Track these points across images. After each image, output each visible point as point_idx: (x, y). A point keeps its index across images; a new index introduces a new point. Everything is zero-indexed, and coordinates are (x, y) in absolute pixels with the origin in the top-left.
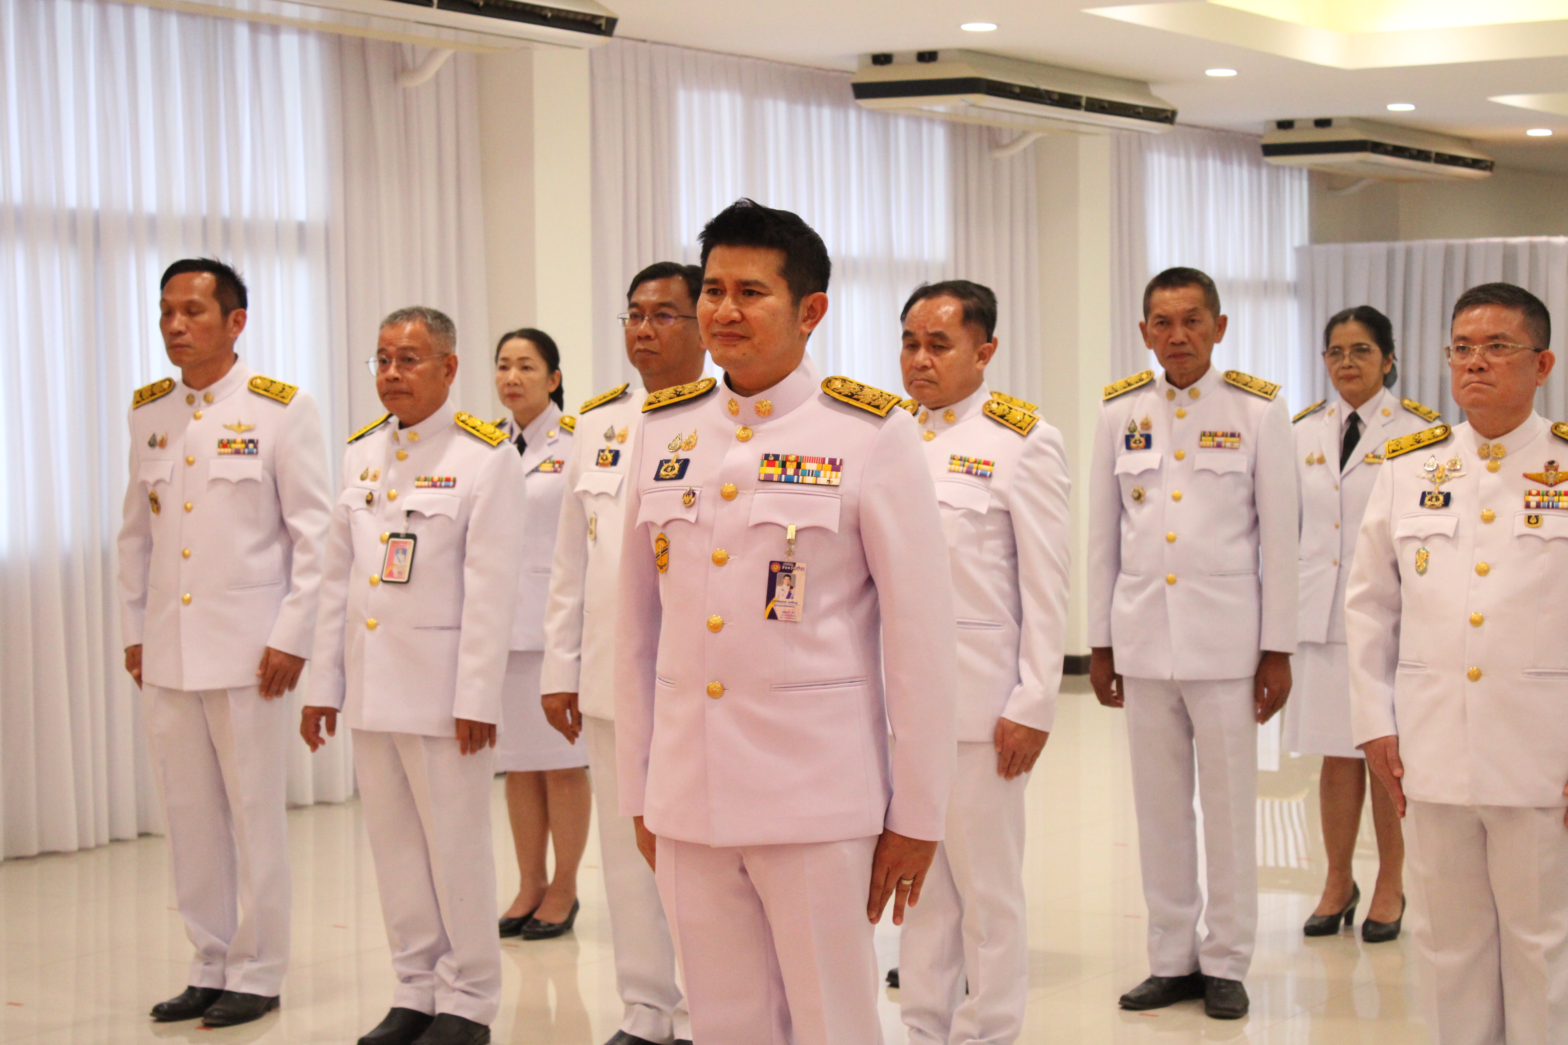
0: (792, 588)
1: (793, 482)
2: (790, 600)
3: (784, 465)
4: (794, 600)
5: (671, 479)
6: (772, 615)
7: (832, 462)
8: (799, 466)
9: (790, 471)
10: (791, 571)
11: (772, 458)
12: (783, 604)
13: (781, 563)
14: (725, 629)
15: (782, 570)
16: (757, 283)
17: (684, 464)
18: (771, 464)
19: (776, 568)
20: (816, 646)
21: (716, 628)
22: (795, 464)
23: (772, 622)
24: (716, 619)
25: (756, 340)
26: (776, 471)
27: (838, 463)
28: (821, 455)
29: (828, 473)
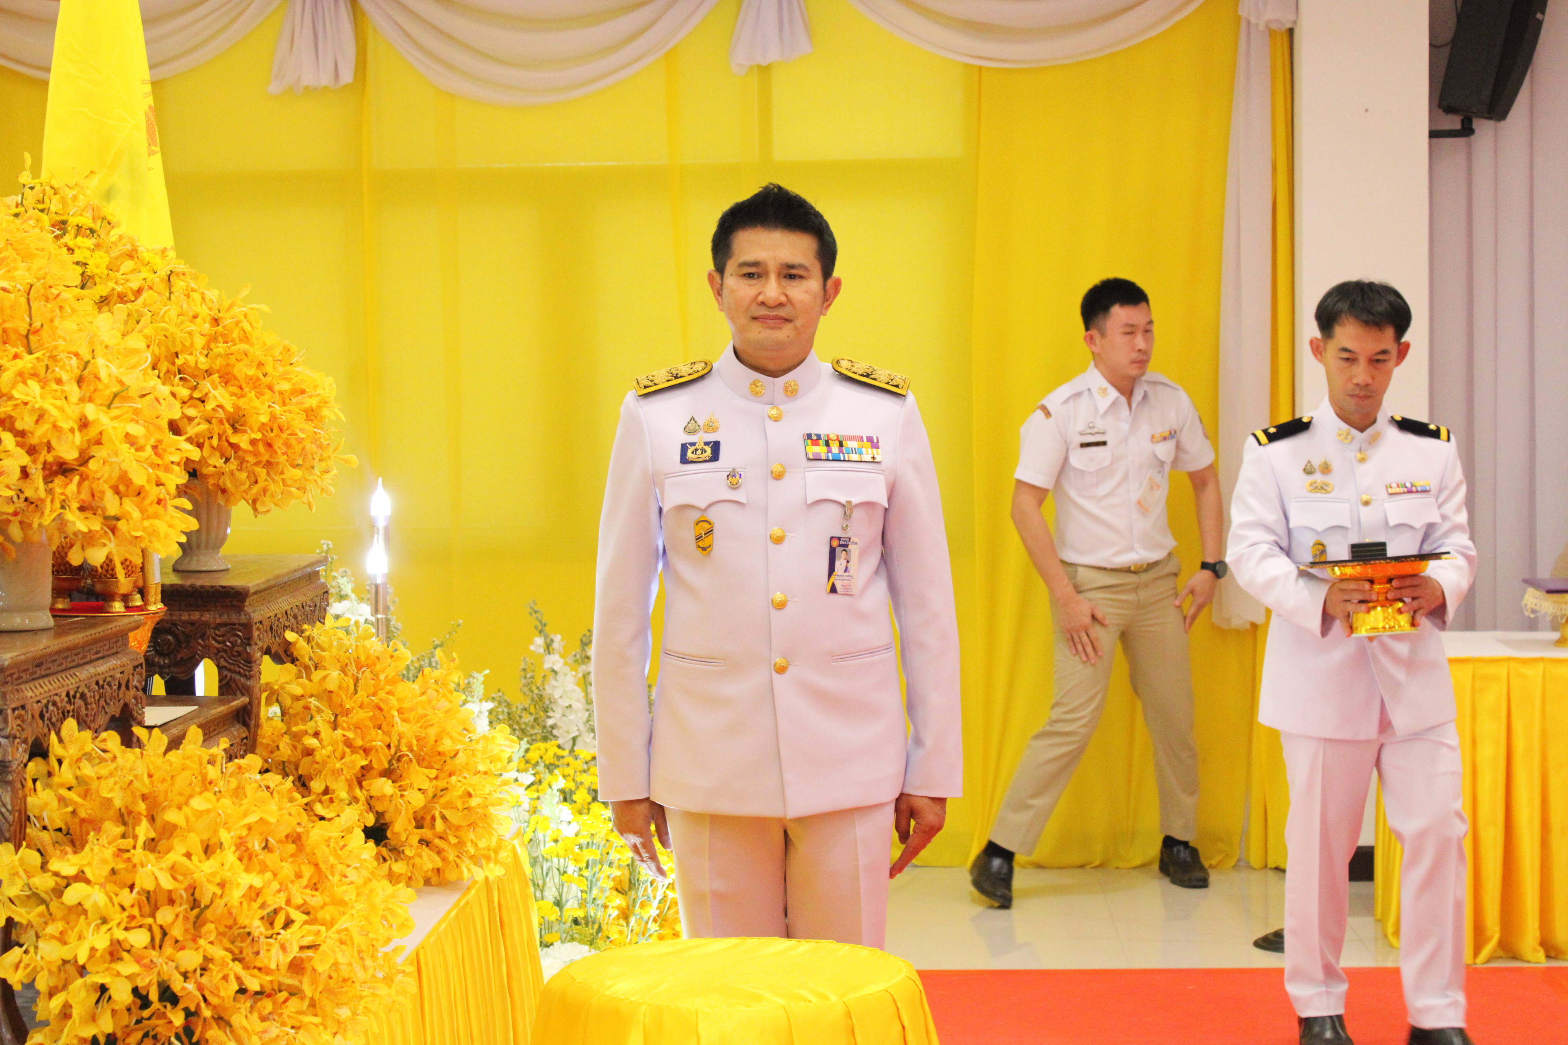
0: (848, 562)
1: (840, 460)
2: (847, 574)
3: (827, 444)
4: (850, 574)
5: (705, 461)
6: (833, 590)
7: (870, 439)
8: (841, 445)
9: (835, 449)
10: (847, 546)
11: (814, 438)
12: (841, 578)
13: (839, 538)
14: (789, 606)
15: (840, 546)
16: (801, 266)
17: (716, 447)
18: (815, 443)
19: (835, 543)
20: (861, 617)
21: (781, 606)
22: (837, 442)
23: (833, 596)
24: (779, 596)
25: (799, 323)
26: (821, 450)
27: (875, 441)
28: (858, 433)
29: (870, 450)
